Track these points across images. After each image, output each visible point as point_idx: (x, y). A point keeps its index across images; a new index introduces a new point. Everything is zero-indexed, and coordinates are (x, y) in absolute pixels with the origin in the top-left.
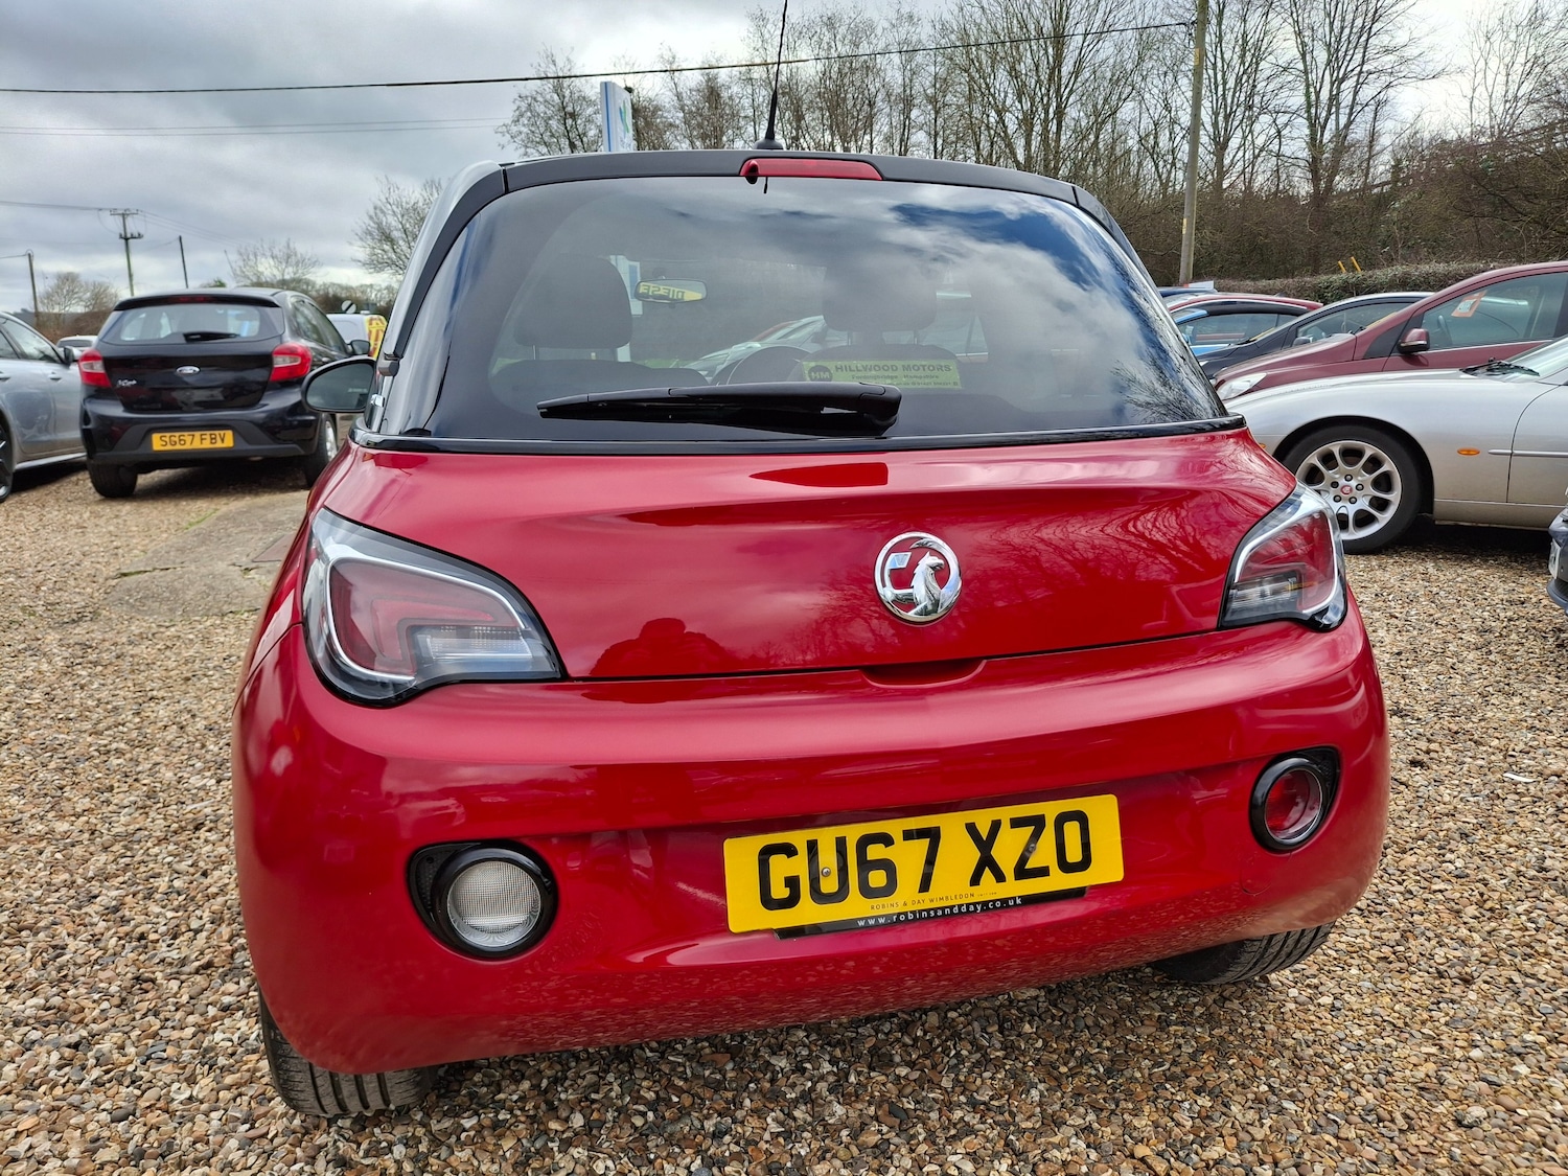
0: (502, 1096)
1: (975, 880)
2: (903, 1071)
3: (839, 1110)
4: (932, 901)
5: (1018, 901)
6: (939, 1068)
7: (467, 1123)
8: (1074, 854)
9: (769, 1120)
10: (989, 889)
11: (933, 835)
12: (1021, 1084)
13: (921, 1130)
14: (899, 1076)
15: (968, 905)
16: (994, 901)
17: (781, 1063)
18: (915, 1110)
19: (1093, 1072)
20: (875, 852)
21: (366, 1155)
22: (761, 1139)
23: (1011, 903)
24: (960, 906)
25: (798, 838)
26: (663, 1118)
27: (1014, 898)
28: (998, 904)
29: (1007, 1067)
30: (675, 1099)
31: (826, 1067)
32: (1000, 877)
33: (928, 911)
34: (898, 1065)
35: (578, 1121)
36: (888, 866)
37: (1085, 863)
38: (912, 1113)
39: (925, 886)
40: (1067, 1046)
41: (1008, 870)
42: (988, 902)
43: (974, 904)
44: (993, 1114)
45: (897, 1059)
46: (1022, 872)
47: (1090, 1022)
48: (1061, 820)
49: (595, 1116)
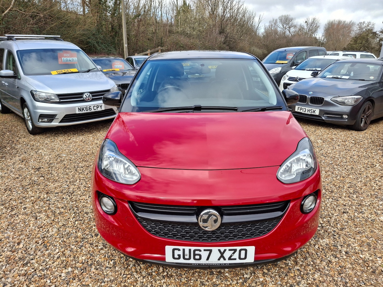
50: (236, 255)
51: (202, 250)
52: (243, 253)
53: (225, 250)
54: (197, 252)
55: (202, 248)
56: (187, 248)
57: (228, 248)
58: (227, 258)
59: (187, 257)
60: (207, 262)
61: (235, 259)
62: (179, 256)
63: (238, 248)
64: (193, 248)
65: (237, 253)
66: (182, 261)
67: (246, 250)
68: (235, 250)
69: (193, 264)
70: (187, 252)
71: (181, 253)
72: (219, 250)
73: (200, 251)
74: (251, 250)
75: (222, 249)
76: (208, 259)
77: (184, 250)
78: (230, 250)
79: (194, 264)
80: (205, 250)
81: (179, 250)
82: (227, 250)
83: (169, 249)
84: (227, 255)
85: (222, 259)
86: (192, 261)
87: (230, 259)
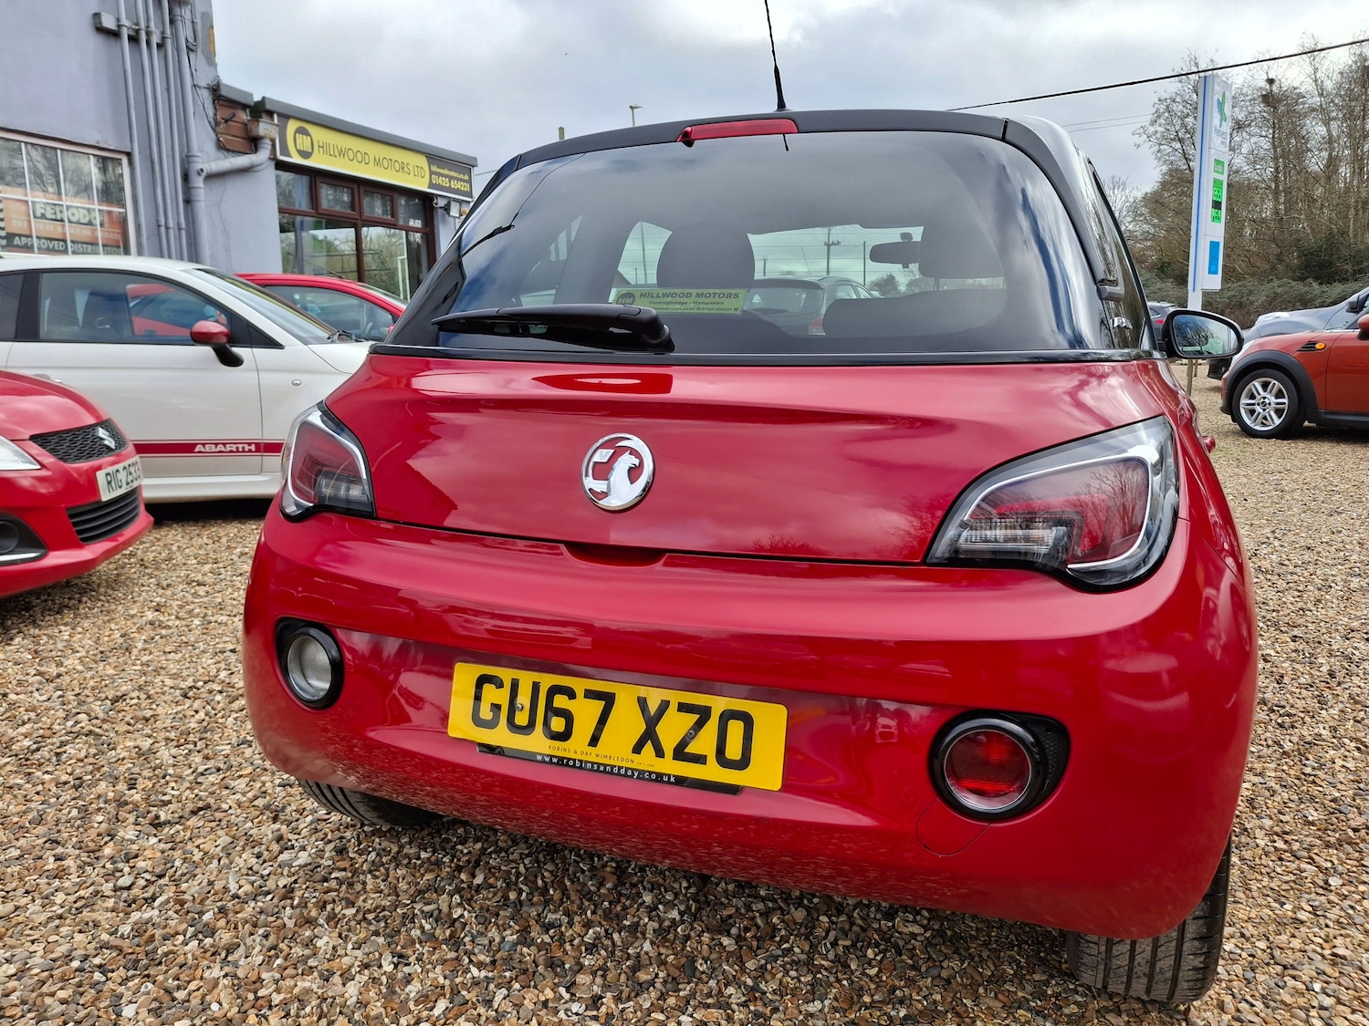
0: (459, 847)
1: (638, 749)
2: (726, 941)
3: (647, 946)
4: (597, 756)
5: (672, 779)
6: (759, 952)
7: (424, 855)
8: (733, 751)
9: (591, 931)
10: (647, 761)
11: (609, 699)
12: (814, 992)
13: (688, 988)
14: (721, 944)
15: (627, 769)
16: (651, 773)
17: (648, 898)
18: (703, 973)
19: (893, 1013)
20: (560, 701)
21: (356, 852)
22: (572, 941)
23: (665, 779)
24: (620, 768)
25: (506, 674)
26: (530, 900)
27: (669, 776)
28: (654, 776)
29: (819, 976)
30: (551, 892)
31: (674, 914)
32: (660, 753)
33: (593, 763)
34: (729, 935)
35: (479, 880)
36: (567, 716)
37: (743, 764)
38: (697, 974)
39: (594, 741)
40: (897, 983)
41: (669, 748)
42: (644, 772)
43: (633, 770)
44: (759, 1003)
45: (734, 931)
46: (680, 754)
47: (944, 974)
48: (727, 716)
49: (491, 881)
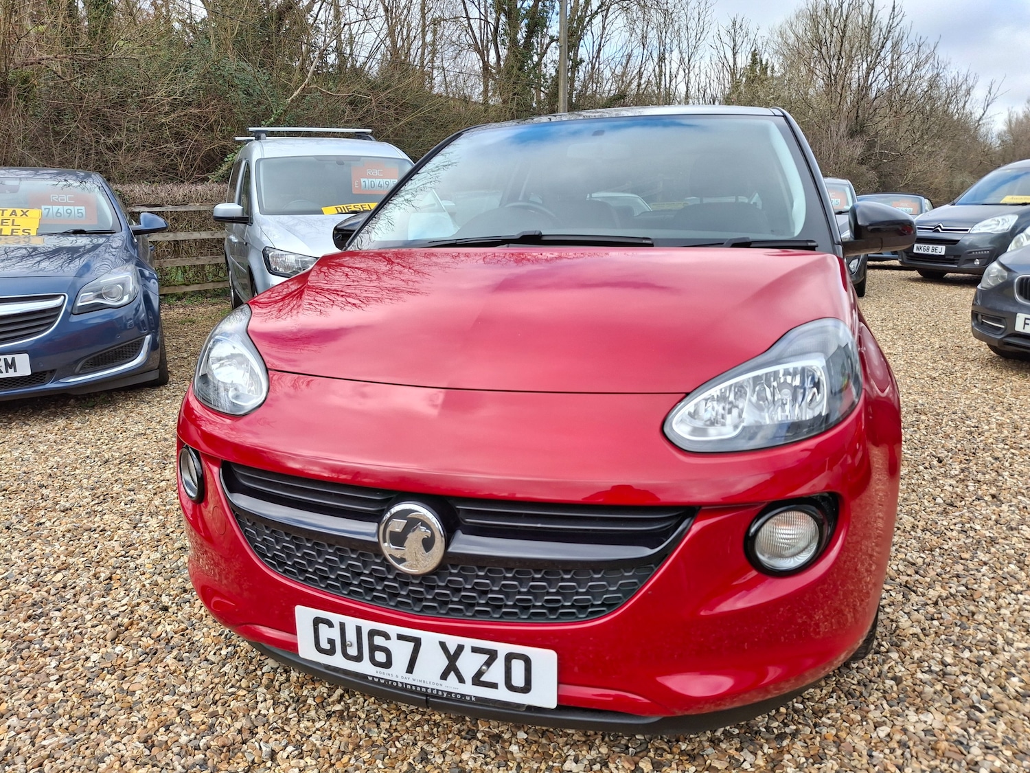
50: (496, 673)
51: (394, 636)
52: (518, 667)
53: (460, 648)
54: (379, 641)
55: (393, 630)
56: (351, 622)
57: (469, 642)
58: (468, 675)
59: (353, 651)
60: (410, 679)
61: (494, 686)
62: (331, 642)
63: (503, 648)
64: (367, 625)
65: (499, 664)
66: (337, 661)
67: (527, 661)
68: (493, 655)
69: (370, 679)
70: (351, 636)
71: (335, 634)
72: (443, 645)
73: (387, 636)
74: (545, 661)
75: (453, 641)
76: (410, 669)
77: (342, 626)
78: (475, 650)
79: (373, 677)
80: (400, 637)
81: (330, 625)
82: (467, 650)
83: (304, 616)
84: (469, 663)
85: (452, 676)
86: (365, 667)
87: (477, 680)
